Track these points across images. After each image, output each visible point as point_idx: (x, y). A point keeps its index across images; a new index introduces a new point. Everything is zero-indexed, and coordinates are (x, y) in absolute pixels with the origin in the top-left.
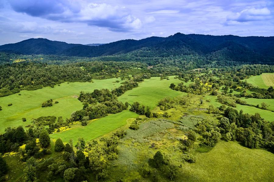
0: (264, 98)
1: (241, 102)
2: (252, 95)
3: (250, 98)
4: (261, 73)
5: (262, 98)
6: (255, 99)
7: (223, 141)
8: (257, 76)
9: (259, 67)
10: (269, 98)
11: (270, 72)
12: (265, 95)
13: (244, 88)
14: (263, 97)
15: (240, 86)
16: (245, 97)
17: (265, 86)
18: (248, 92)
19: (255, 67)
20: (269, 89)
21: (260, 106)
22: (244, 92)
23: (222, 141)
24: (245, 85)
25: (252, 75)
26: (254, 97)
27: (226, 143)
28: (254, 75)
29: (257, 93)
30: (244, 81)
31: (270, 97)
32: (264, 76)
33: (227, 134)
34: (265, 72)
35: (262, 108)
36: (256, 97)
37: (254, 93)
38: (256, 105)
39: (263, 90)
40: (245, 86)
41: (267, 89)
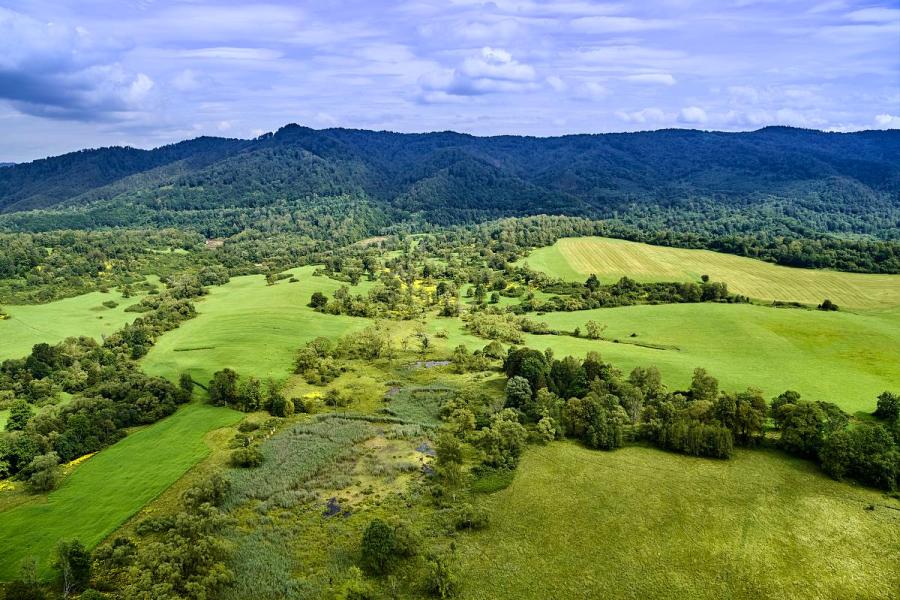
0: (585, 308)
1: (532, 326)
2: (553, 303)
3: (549, 314)
4: (555, 240)
5: (580, 309)
6: (562, 313)
7: (534, 447)
8: (547, 248)
9: (546, 223)
10: (595, 307)
11: (573, 236)
12: (583, 300)
13: (525, 287)
14: (580, 306)
15: (514, 280)
16: (536, 310)
17: (577, 275)
18: (541, 298)
19: (535, 223)
20: (589, 281)
21: (584, 331)
22: (529, 298)
23: (529, 446)
24: (527, 277)
25: (534, 245)
26: (557, 310)
27: (542, 451)
28: (540, 247)
29: (562, 297)
30: (519, 264)
31: (597, 302)
32: (564, 245)
33: (540, 424)
34: (563, 236)
35: (590, 337)
36: (562, 309)
37: (555, 298)
38: (573, 331)
39: (574, 286)
40: (527, 279)
41: (584, 281)
